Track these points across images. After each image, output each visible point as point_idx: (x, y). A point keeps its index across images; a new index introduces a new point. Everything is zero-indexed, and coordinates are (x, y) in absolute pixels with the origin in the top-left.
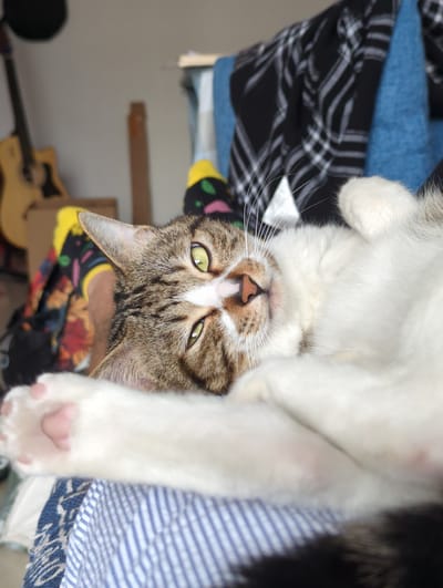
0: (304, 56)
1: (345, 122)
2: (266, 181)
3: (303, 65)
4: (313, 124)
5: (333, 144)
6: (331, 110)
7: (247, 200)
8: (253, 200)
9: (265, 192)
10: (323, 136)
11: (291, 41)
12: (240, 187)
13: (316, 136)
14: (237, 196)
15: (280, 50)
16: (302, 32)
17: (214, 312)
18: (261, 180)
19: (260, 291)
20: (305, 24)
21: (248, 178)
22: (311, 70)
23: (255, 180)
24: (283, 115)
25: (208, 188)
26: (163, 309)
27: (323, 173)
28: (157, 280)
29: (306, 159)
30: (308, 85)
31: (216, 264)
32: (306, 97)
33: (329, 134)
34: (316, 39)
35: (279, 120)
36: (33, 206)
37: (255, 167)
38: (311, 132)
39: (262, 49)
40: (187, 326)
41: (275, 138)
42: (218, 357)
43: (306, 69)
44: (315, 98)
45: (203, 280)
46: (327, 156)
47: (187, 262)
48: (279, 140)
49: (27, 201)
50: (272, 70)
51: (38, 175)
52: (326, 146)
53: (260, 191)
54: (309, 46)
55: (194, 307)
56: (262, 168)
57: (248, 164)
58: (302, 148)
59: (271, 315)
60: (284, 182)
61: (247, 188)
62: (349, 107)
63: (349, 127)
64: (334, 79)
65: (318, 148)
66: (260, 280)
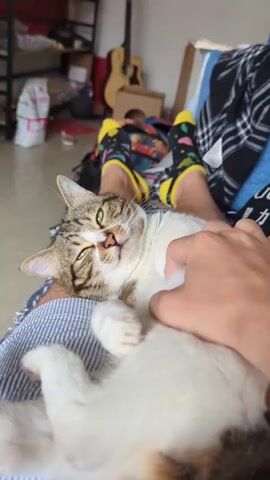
0: (252, 70)
1: (261, 118)
2: (213, 135)
3: (250, 75)
4: (246, 111)
5: (253, 127)
6: (256, 108)
7: (201, 141)
8: (204, 143)
9: (211, 141)
10: (249, 120)
11: (250, 56)
12: (200, 134)
13: (245, 119)
14: (197, 138)
15: (243, 61)
16: (258, 53)
17: (93, 246)
18: (210, 134)
19: (116, 244)
20: (261, 48)
21: (205, 130)
22: (253, 80)
23: (208, 132)
24: (231, 101)
25: (184, 129)
26: (71, 236)
27: (242, 142)
28: (76, 221)
29: (236, 131)
30: (249, 89)
31: (103, 223)
32: (246, 95)
33: (252, 120)
34: (263, 60)
35: (228, 104)
36: (122, 89)
37: (210, 125)
38: (243, 115)
39: (236, 54)
40: (79, 249)
41: (223, 114)
42: (87, 270)
43: (251, 78)
44: (250, 97)
45: (94, 228)
46: (248, 132)
47: (93, 217)
48: (225, 116)
49: (121, 85)
50: (234, 72)
51: (130, 71)
52: (249, 127)
53: (209, 139)
54: (258, 64)
55: (84, 240)
56: (213, 126)
57: (207, 122)
58: (235, 124)
59: (120, 257)
60: (220, 140)
61: (203, 136)
62: (266, 109)
63: (262, 122)
64: (263, 90)
65: (244, 126)
66: (119, 238)
